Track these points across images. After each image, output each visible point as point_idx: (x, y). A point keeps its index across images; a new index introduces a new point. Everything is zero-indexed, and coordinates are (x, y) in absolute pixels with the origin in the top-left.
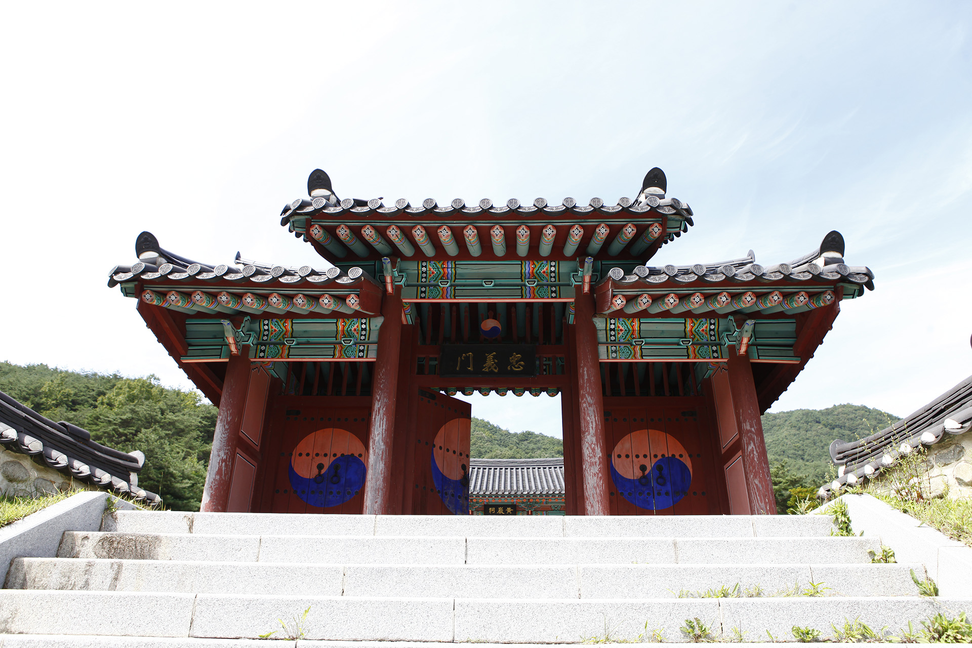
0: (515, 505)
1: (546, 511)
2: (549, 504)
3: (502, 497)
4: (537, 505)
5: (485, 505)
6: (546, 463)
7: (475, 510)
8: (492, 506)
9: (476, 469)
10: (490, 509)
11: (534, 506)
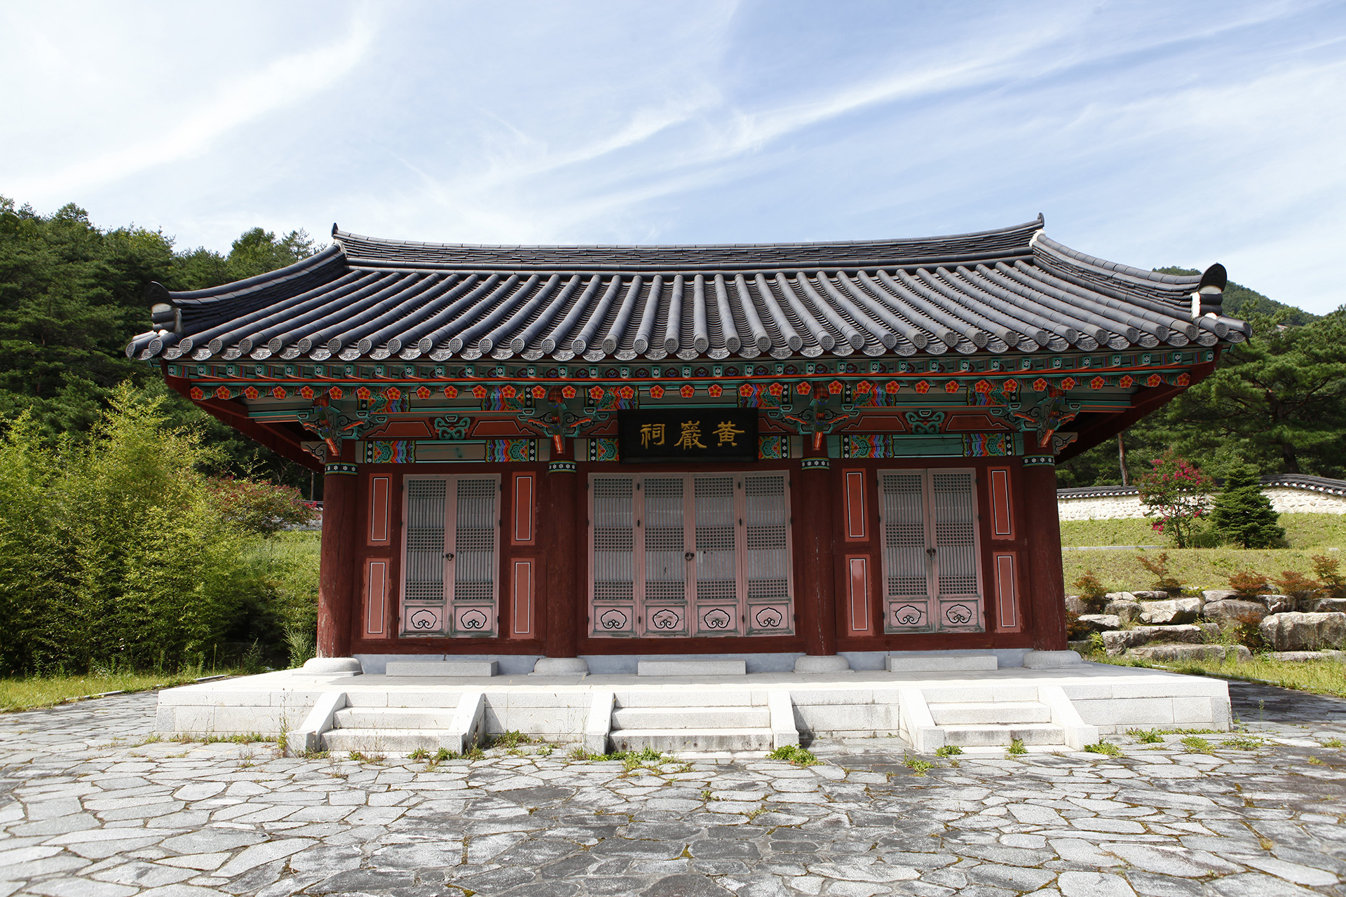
0: (756, 410)
1: (885, 435)
2: (900, 407)
3: (696, 374)
4: (848, 412)
5: (622, 414)
6: (856, 256)
7: (581, 436)
8: (652, 417)
9: (615, 281)
10: (645, 429)
11: (835, 415)
